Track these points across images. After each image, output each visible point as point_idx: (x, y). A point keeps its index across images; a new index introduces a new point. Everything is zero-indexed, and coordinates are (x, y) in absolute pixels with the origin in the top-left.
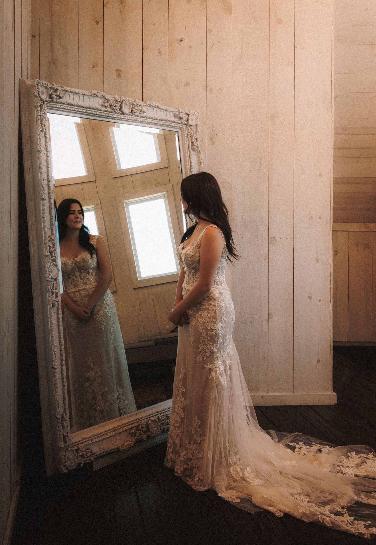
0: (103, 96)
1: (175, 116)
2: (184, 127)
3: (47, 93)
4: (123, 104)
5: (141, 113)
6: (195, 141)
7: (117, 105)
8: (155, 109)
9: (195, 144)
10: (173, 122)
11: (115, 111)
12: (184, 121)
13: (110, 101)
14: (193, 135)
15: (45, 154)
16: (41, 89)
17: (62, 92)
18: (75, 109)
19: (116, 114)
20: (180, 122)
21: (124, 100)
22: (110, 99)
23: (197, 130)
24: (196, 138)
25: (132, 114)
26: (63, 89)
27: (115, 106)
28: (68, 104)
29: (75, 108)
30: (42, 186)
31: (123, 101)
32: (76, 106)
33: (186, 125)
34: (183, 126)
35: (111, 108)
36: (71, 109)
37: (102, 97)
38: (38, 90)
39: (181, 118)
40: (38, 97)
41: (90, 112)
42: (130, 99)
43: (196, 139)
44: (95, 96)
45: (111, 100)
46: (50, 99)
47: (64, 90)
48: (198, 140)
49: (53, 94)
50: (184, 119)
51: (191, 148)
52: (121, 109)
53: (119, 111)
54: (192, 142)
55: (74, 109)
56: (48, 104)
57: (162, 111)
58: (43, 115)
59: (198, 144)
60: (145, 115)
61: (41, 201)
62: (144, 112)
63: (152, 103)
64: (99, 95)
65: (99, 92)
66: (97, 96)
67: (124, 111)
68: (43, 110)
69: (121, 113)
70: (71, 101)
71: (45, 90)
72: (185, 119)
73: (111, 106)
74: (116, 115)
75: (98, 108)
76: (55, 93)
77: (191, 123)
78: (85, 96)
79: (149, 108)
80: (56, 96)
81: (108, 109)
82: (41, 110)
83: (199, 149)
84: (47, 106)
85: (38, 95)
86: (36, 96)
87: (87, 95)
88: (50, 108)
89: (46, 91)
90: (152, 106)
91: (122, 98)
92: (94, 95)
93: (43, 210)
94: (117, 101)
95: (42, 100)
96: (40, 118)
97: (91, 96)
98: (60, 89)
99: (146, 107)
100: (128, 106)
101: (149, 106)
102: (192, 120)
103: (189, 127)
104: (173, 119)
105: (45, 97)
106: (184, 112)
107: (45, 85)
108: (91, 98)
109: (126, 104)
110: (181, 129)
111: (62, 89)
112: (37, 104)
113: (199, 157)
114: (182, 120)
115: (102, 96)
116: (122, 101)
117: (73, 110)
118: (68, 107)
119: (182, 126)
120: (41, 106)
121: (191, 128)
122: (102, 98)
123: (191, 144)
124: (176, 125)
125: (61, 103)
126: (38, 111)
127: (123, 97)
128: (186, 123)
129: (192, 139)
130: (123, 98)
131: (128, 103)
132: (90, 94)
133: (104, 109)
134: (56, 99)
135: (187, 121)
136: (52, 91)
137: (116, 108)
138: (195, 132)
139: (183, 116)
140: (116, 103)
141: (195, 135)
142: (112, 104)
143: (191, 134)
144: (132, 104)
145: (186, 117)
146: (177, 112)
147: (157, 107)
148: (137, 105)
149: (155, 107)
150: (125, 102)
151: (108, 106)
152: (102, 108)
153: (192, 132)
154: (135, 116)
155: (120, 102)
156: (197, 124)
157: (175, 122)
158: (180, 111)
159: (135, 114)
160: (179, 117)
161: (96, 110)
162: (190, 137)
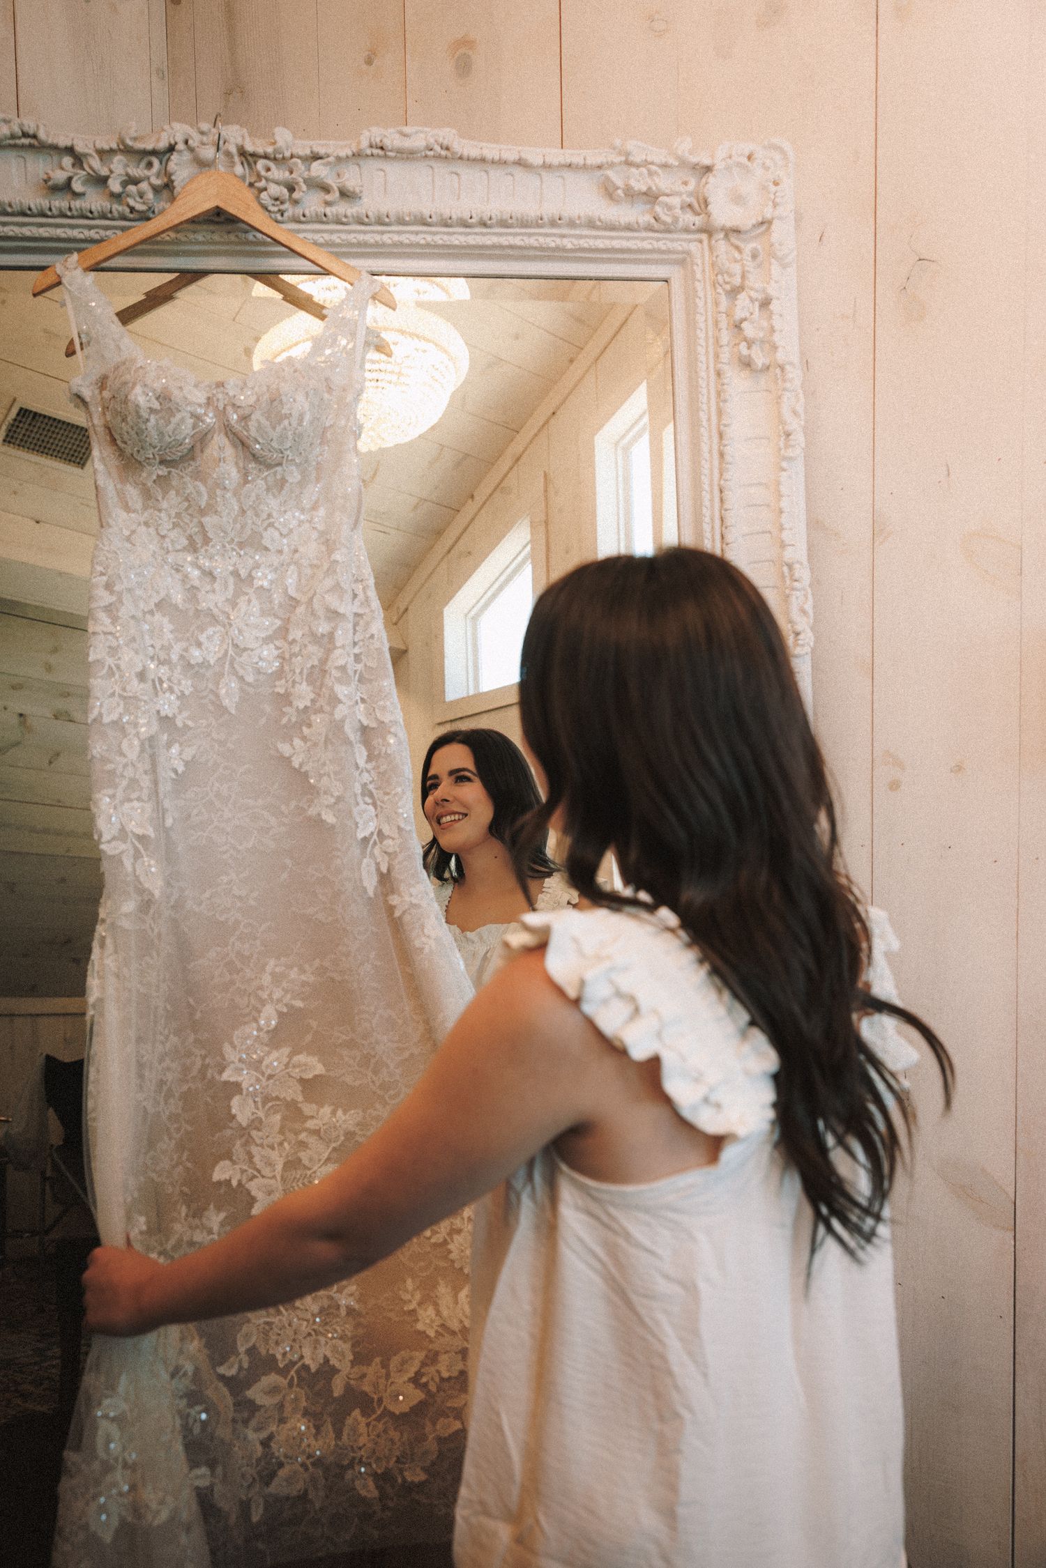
0: (33, 137)
1: (609, 192)
2: (693, 247)
4: (179, 164)
5: (329, 197)
6: (755, 310)
7: (136, 172)
8: (441, 169)
9: (751, 329)
10: (591, 224)
11: (132, 209)
12: (670, 208)
13: (86, 155)
14: (737, 281)
20: (647, 218)
21: (186, 142)
22: (80, 148)
23: (768, 254)
24: (760, 296)
27: (128, 183)
31: (171, 148)
33: (704, 237)
34: (685, 241)
35: (105, 194)
37: (25, 141)
39: (651, 197)
42: (230, 132)
43: (765, 304)
45: (87, 153)
48: (774, 305)
50: (665, 199)
51: (726, 357)
52: (168, 190)
54: (734, 323)
57: (495, 173)
59: (773, 332)
60: (358, 206)
62: (351, 193)
63: (407, 135)
72: (675, 201)
73: (101, 181)
77: (723, 213)
79: (388, 168)
81: (86, 198)
83: (780, 356)
90: (406, 155)
91: (164, 136)
94: (137, 154)
99: (369, 165)
101: (380, 152)
102: (738, 199)
103: (721, 244)
104: (591, 208)
106: (672, 161)
109: (198, 162)
110: (678, 261)
113: (776, 402)
114: (658, 209)
116: (165, 146)
119: (678, 243)
121: (738, 248)
122: (28, 146)
123: (725, 336)
127: (179, 127)
128: (698, 221)
129: (732, 310)
130: (178, 132)
133: (59, 203)
135: (704, 206)
137: (133, 188)
138: (750, 265)
139: (663, 182)
140: (143, 165)
141: (754, 281)
142: (104, 172)
143: (731, 275)
144: (243, 153)
145: (691, 187)
146: (611, 165)
147: (444, 153)
148: (292, 156)
149: (431, 153)
150: (191, 150)
151: (77, 186)
152: (36, 201)
153: (736, 269)
154: (296, 220)
155: (154, 153)
156: (769, 216)
157: (612, 228)
158: (637, 158)
159: (291, 212)
160: (630, 193)
161: (6, 214)
162: (723, 299)
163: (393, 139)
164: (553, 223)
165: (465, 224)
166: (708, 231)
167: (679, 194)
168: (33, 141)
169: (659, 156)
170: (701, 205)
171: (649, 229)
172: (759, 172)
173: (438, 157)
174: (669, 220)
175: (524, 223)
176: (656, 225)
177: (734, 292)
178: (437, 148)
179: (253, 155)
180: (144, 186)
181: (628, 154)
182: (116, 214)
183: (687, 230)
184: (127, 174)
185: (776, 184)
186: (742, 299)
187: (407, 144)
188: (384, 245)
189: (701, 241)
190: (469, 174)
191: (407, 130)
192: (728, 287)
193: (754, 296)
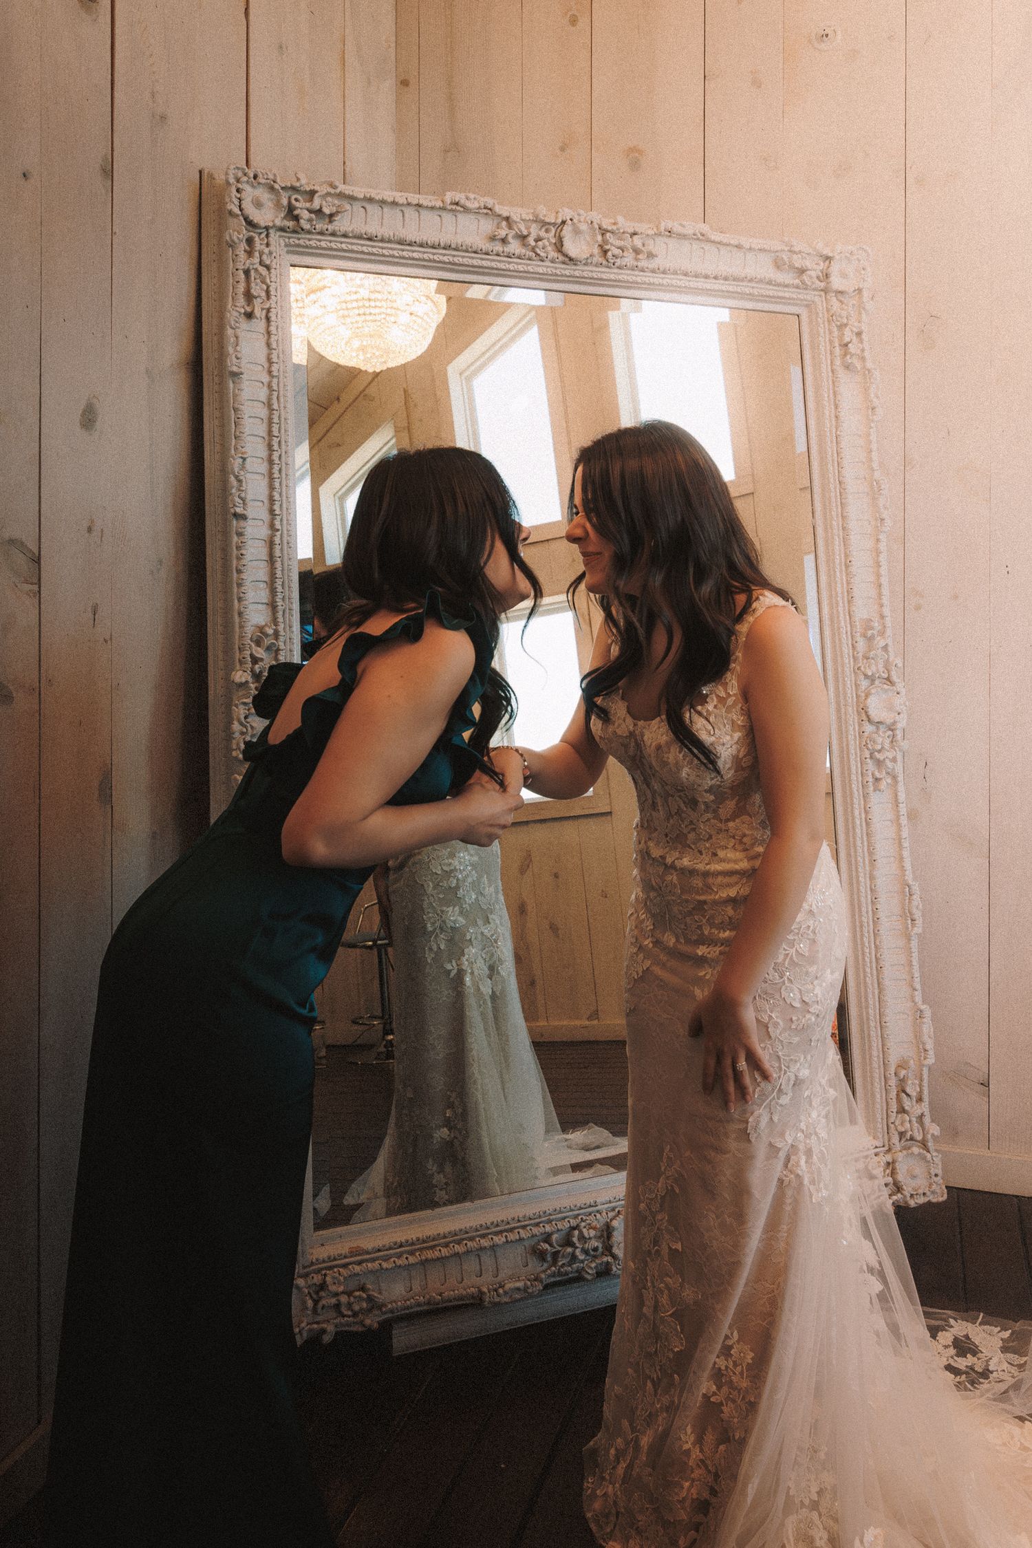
0: (490, 209)
1: (778, 265)
2: (817, 299)
3: (278, 205)
4: (567, 232)
5: (640, 256)
6: (854, 338)
7: (542, 234)
8: (695, 245)
9: (852, 348)
10: (770, 283)
11: (537, 255)
12: (811, 277)
13: (516, 222)
14: (845, 321)
15: (262, 383)
16: (249, 193)
17: (329, 199)
18: (391, 252)
19: (548, 263)
20: (797, 281)
21: (571, 220)
22: (515, 218)
23: (861, 307)
24: (855, 330)
25: (604, 262)
26: (338, 191)
27: (538, 240)
28: (360, 237)
29: (391, 249)
30: (236, 477)
31: (564, 222)
32: (390, 241)
33: (822, 293)
34: (815, 295)
35: (525, 245)
36: (374, 250)
37: (485, 211)
38: (238, 196)
39: (802, 271)
40: (238, 215)
41: (446, 259)
42: (596, 216)
43: (859, 334)
44: (459, 208)
45: (518, 220)
46: (291, 224)
47: (341, 196)
48: (864, 336)
49: (297, 208)
50: (808, 272)
51: (838, 362)
52: (559, 246)
53: (556, 255)
54: (842, 343)
55: (384, 251)
56: (289, 238)
57: (723, 250)
58: (256, 270)
59: (863, 350)
60: (653, 264)
61: (235, 522)
62: (651, 255)
63: (683, 226)
64: (472, 205)
65: (472, 196)
66: (466, 210)
67: (572, 253)
68: (257, 254)
69: (561, 258)
70: (372, 228)
71: (265, 196)
72: (813, 274)
73: (523, 238)
74: (548, 267)
75: (471, 247)
76: (308, 205)
77: (836, 282)
78: (424, 213)
79: (672, 243)
80: (310, 211)
81: (514, 247)
82: (250, 254)
83: (869, 365)
84: (286, 245)
85: (237, 211)
86: (231, 213)
87: (427, 207)
88: (294, 250)
89: (273, 197)
90: (682, 237)
91: (560, 215)
92: (454, 207)
93: (238, 548)
94: (544, 224)
95: (250, 223)
96: (243, 276)
97: (443, 209)
98: (323, 190)
99: (660, 240)
100: (587, 237)
101: (670, 234)
102: (844, 275)
103: (834, 299)
104: (770, 273)
105: (266, 215)
106: (813, 252)
107: (267, 179)
108: (447, 217)
109: (577, 232)
110: (807, 306)
111: (332, 191)
112: (230, 235)
113: (866, 390)
114: (805, 277)
115: (485, 208)
116: (559, 221)
117: (384, 255)
118: (366, 247)
119: (810, 296)
120: (250, 241)
121: (841, 301)
122: (487, 214)
123: (838, 351)
124: (785, 292)
125: (333, 234)
126: (236, 255)
127: (566, 210)
128: (822, 285)
129: (841, 337)
130: (566, 213)
131: (583, 227)
132: (439, 204)
133: (498, 247)
134: (310, 220)
135: (827, 278)
136: (298, 197)
137: (540, 243)
138: (850, 312)
139: (808, 263)
140: (543, 229)
141: (853, 321)
142: (525, 233)
143: (842, 318)
144: (600, 229)
145: (822, 267)
146: (782, 251)
147: (701, 237)
148: (624, 233)
149: (695, 237)
150: (574, 224)
151: (510, 239)
152: (487, 246)
153: (844, 313)
154: (619, 268)
155: (554, 224)
156: (861, 288)
157: (779, 285)
158: (796, 249)
159: (618, 262)
160: (792, 267)
161: (467, 251)
162: (835, 329)
163: (677, 228)
164: (751, 280)
165: (706, 277)
166: (826, 291)
167: (815, 270)
168: (489, 211)
169: (807, 249)
170: (823, 277)
171: (797, 287)
172: (855, 262)
173: (698, 239)
174: (809, 283)
175: (734, 278)
176: (801, 286)
177: (842, 327)
178: (699, 234)
179: (606, 230)
180: (545, 241)
181: (793, 246)
182: (527, 257)
183: (815, 289)
184: (538, 235)
185: (864, 269)
186: (847, 332)
187: (685, 231)
189: (820, 296)
191: (688, 224)
192: (838, 323)
193: (854, 329)
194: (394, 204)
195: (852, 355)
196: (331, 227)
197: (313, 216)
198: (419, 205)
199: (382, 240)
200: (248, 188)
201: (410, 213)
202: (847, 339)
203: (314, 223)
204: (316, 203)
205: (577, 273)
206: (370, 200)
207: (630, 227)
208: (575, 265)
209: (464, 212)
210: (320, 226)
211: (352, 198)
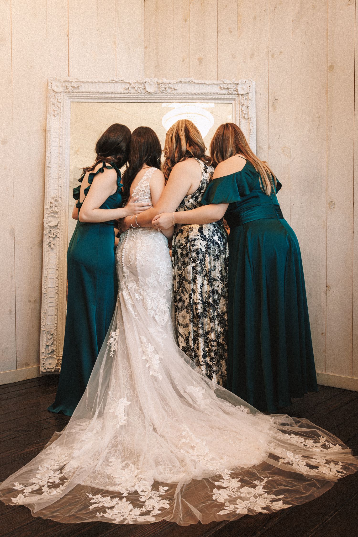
1: (221, 88)
2: (236, 97)
3: (62, 86)
4: (147, 85)
5: (172, 90)
6: (246, 109)
7: (140, 86)
9: (245, 112)
11: (140, 92)
12: (231, 91)
13: (131, 84)
14: (243, 103)
17: (77, 83)
19: (143, 95)
20: (227, 93)
22: (130, 82)
23: (248, 99)
25: (160, 93)
26: (79, 80)
27: (138, 88)
28: (86, 93)
32: (95, 93)
35: (135, 90)
38: (51, 85)
39: (228, 89)
40: (51, 90)
41: (112, 96)
42: (155, 79)
43: (248, 107)
45: (133, 83)
46: (66, 91)
47: (80, 82)
49: (68, 86)
50: (230, 89)
51: (241, 117)
52: (145, 89)
53: (144, 92)
57: (201, 85)
59: (248, 112)
60: (176, 92)
62: (175, 89)
67: (149, 91)
68: (56, 100)
69: (147, 93)
70: (90, 90)
71: (59, 84)
72: (232, 90)
73: (134, 88)
78: (104, 84)
79: (183, 85)
81: (131, 91)
83: (250, 116)
85: (51, 88)
86: (49, 89)
87: (105, 82)
89: (61, 84)
90: (185, 83)
91: (144, 80)
92: (113, 81)
94: (140, 83)
95: (54, 92)
96: (53, 106)
97: (109, 82)
98: (74, 81)
99: (178, 84)
100: (153, 86)
101: (181, 82)
102: (243, 89)
103: (241, 97)
104: (218, 91)
105: (59, 89)
106: (231, 83)
107: (60, 79)
108: (111, 84)
109: (150, 85)
110: (233, 100)
111: (77, 81)
113: (249, 125)
114: (229, 91)
116: (145, 82)
118: (89, 96)
119: (233, 97)
120: (54, 96)
121: (243, 98)
124: (224, 96)
127: (146, 78)
130: (146, 80)
131: (152, 83)
135: (238, 90)
136: (68, 83)
138: (245, 101)
139: (230, 86)
141: (246, 103)
142: (134, 86)
144: (157, 83)
145: (235, 87)
146: (221, 84)
148: (165, 83)
149: (189, 82)
150: (149, 82)
151: (130, 88)
152: (123, 91)
153: (243, 101)
154: (166, 94)
155: (143, 83)
156: (248, 92)
157: (221, 94)
158: (225, 83)
159: (165, 92)
160: (224, 88)
161: (118, 93)
162: (241, 107)
163: (183, 80)
165: (195, 94)
166: (238, 94)
167: (233, 88)
168: (123, 81)
169: (229, 82)
170: (236, 90)
172: (247, 85)
174: (231, 93)
175: (205, 94)
176: (229, 94)
177: (242, 105)
178: (191, 82)
179: (159, 83)
180: (141, 88)
181: (223, 82)
182: (136, 93)
183: (235, 94)
185: (250, 86)
186: (244, 106)
187: (186, 81)
188: (181, 98)
190: (197, 86)
191: (185, 78)
193: (246, 106)
194: (95, 82)
195: (245, 114)
196: (78, 91)
197: (72, 88)
198: (102, 82)
199: (93, 93)
200: (53, 83)
201: (101, 84)
202: (243, 109)
203: (73, 90)
204: (73, 84)
205: (153, 97)
206: (89, 82)
207: (168, 81)
208: (152, 94)
209: (115, 82)
210: (75, 90)
211: (83, 82)
